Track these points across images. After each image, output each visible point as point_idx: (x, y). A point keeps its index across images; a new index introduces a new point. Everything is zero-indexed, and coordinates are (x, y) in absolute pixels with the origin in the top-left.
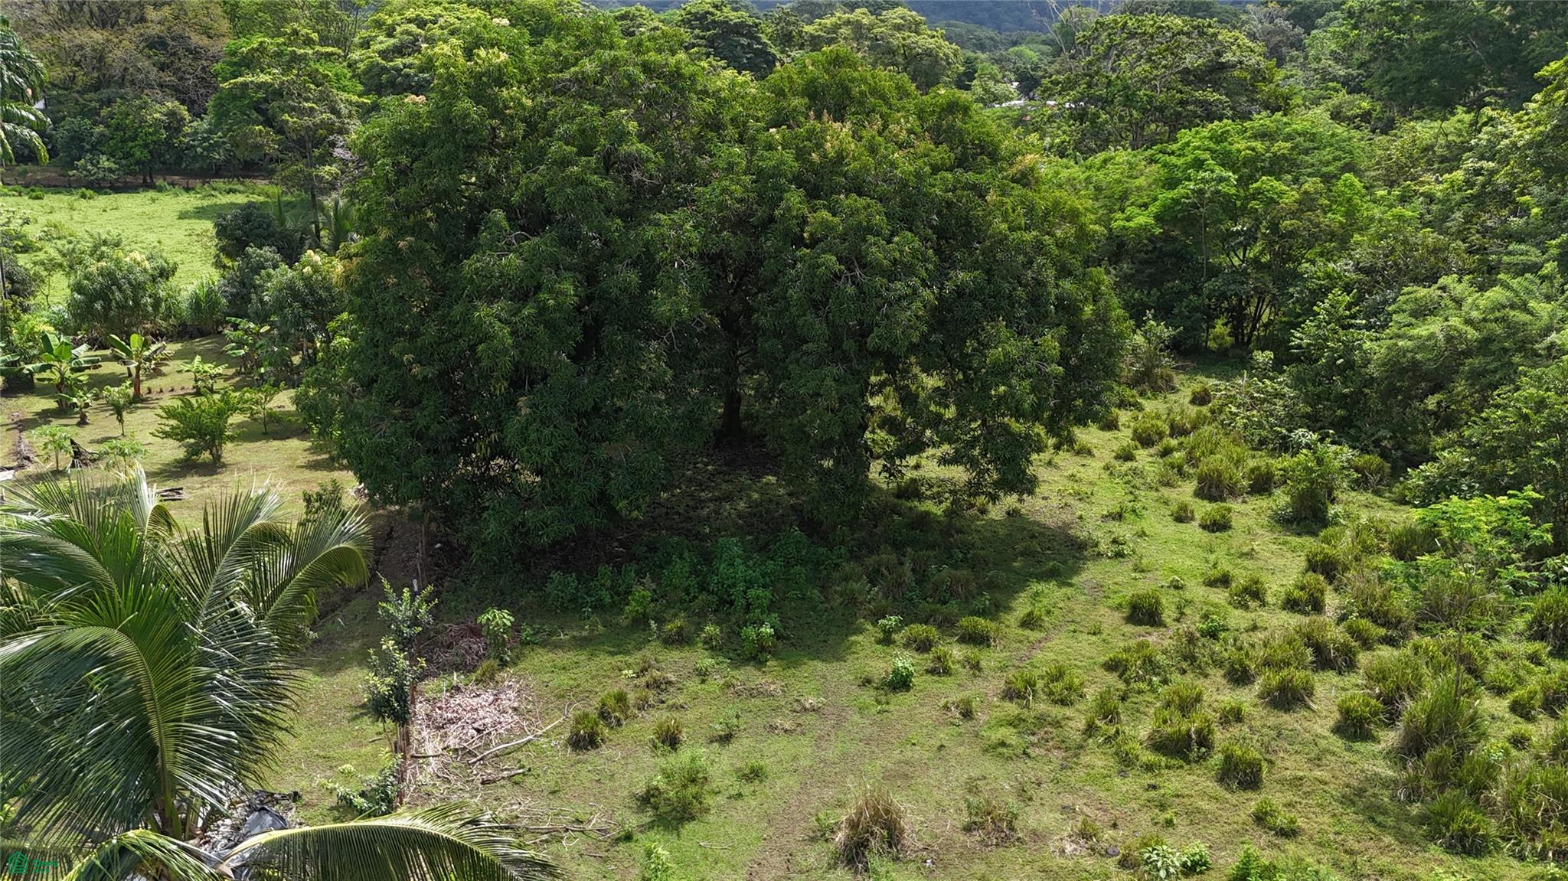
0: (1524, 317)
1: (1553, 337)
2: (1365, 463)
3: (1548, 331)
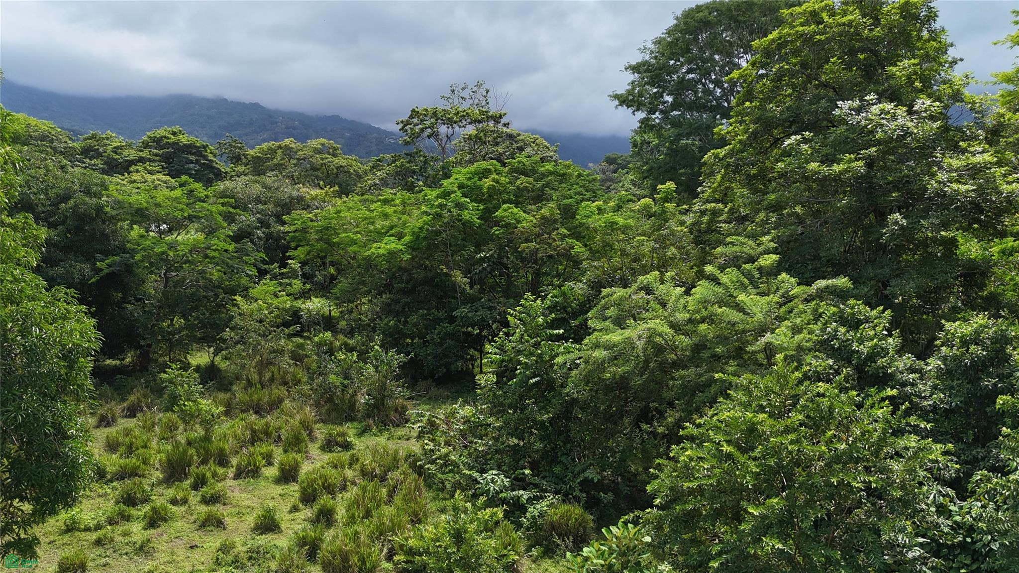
0: (735, 316)
1: (768, 337)
2: (562, 517)
3: (762, 330)
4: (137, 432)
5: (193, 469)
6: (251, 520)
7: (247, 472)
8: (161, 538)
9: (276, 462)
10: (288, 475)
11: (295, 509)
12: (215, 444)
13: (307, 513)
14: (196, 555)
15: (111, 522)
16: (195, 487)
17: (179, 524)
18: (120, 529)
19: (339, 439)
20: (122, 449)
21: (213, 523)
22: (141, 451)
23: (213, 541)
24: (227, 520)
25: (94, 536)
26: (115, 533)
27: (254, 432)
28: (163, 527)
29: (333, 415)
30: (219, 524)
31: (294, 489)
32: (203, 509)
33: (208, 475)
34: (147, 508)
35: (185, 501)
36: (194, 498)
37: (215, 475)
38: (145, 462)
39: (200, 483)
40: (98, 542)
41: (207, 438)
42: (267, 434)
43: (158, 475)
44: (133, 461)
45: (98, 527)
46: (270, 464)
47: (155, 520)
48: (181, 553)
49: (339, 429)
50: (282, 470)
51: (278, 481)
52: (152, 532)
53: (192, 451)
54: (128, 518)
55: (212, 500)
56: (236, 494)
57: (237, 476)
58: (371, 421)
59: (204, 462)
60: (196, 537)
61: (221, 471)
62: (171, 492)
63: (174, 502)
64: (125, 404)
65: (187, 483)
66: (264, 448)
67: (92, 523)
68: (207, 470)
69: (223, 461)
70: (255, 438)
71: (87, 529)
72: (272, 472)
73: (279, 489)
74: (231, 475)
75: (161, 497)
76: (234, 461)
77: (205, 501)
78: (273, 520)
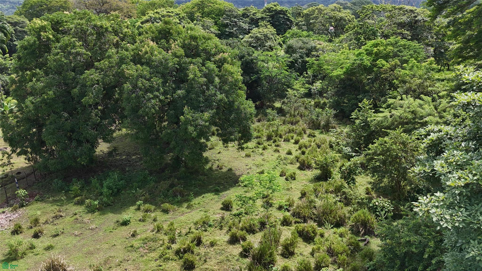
4: (260, 127)
5: (273, 138)
6: (286, 152)
7: (287, 140)
8: (266, 152)
9: (294, 138)
10: (296, 142)
11: (297, 150)
12: (279, 132)
13: (299, 152)
14: (273, 157)
15: (255, 147)
16: (274, 142)
17: (269, 150)
18: (257, 149)
19: (313, 134)
20: (257, 131)
21: (277, 151)
22: (261, 132)
23: (277, 155)
24: (280, 151)
25: (252, 150)
26: (256, 150)
27: (289, 130)
28: (266, 150)
29: (313, 127)
30: (278, 151)
31: (297, 146)
32: (275, 147)
33: (277, 140)
34: (263, 145)
35: (271, 145)
36: (273, 145)
37: (278, 140)
38: (262, 135)
39: (275, 141)
40: (253, 151)
41: (277, 130)
42: (293, 131)
43: (265, 138)
44: (259, 134)
45: (252, 148)
46: (292, 139)
47: (264, 149)
48: (270, 156)
49: (313, 132)
50: (295, 141)
51: (294, 143)
52: (263, 151)
53: (273, 133)
54: (258, 147)
55: (278, 146)
56: (283, 145)
57: (284, 141)
58: (323, 130)
59: (276, 136)
60: (273, 153)
61: (280, 139)
62: (268, 143)
63: (269, 145)
64: (257, 118)
65: (272, 141)
66: (292, 134)
67: (251, 148)
68: (277, 139)
69: (281, 137)
70: (290, 132)
71: (250, 149)
72: (293, 141)
73: (294, 145)
74: (283, 140)
75: (266, 144)
76: (284, 137)
77: (276, 146)
78: (291, 152)
